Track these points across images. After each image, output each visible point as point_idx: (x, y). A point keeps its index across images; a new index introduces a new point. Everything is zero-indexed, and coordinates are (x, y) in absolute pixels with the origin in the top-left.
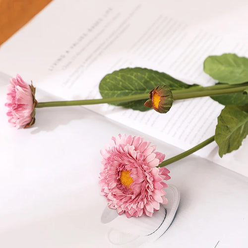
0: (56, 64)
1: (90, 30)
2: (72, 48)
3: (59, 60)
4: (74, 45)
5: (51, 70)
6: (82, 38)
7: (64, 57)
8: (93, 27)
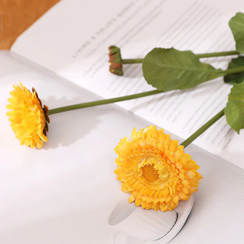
0: (79, 51)
1: (120, 15)
2: (98, 33)
3: (84, 46)
4: (101, 31)
5: (74, 57)
6: (110, 23)
7: (89, 43)
8: (123, 12)
